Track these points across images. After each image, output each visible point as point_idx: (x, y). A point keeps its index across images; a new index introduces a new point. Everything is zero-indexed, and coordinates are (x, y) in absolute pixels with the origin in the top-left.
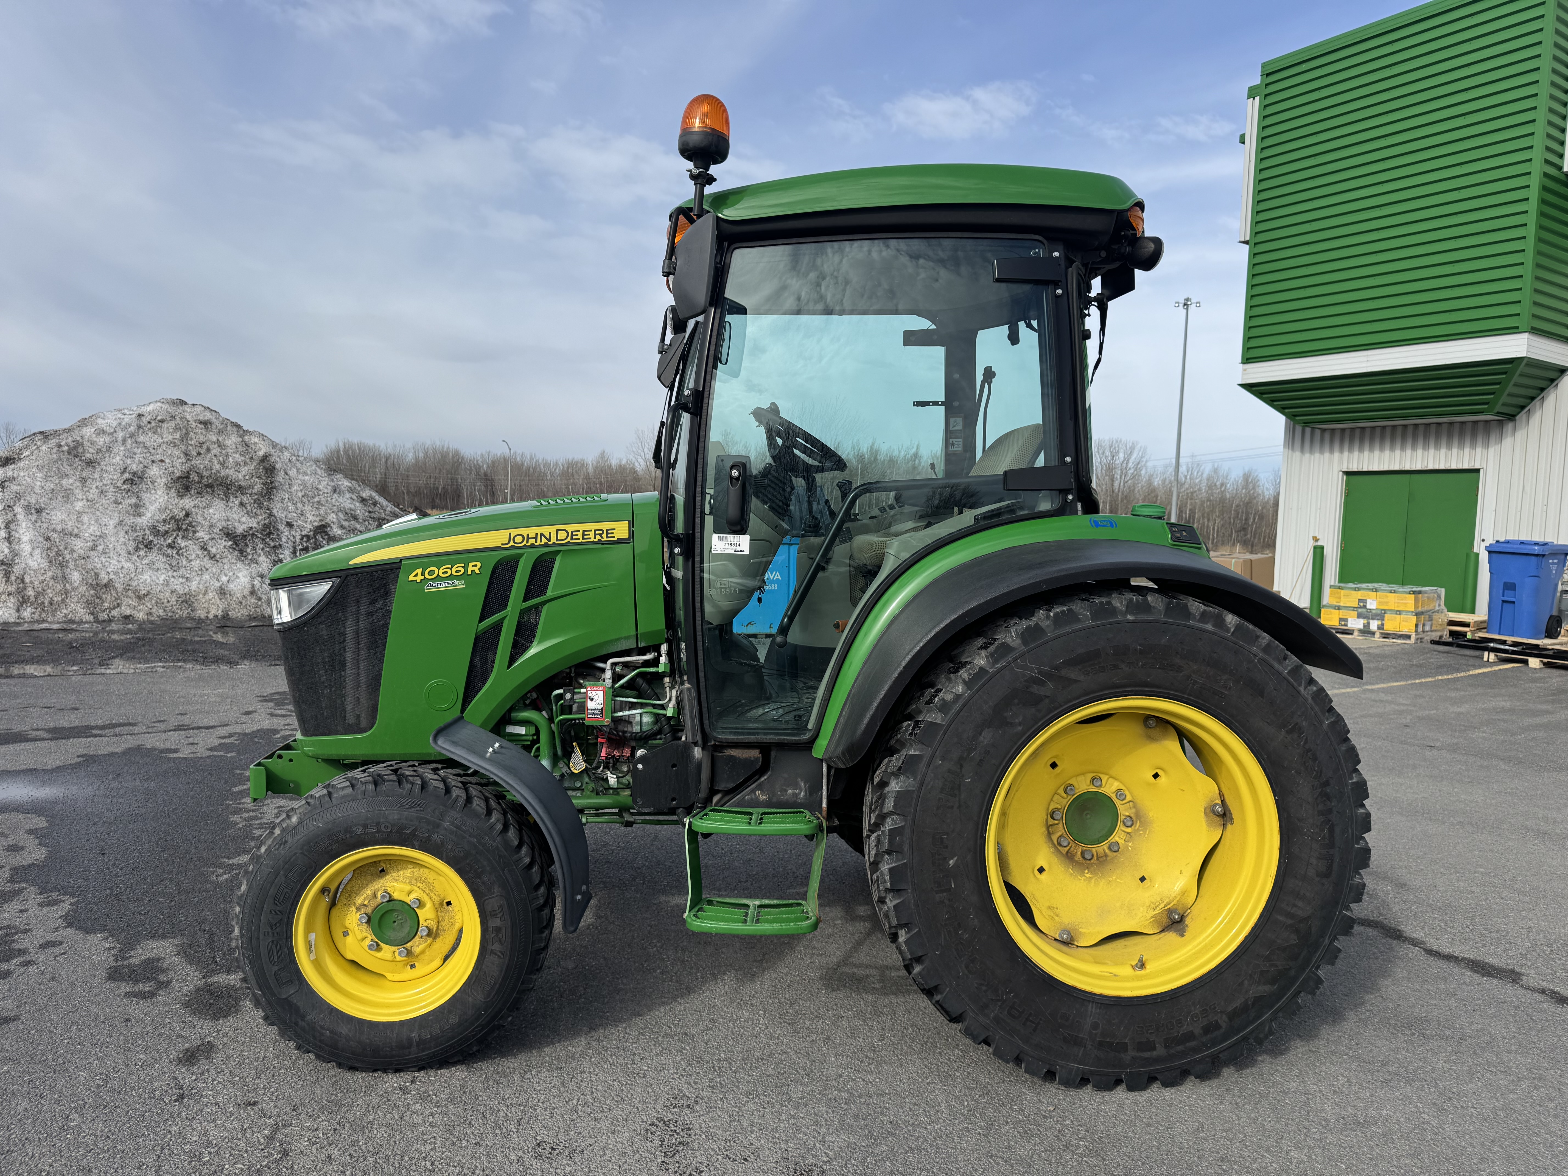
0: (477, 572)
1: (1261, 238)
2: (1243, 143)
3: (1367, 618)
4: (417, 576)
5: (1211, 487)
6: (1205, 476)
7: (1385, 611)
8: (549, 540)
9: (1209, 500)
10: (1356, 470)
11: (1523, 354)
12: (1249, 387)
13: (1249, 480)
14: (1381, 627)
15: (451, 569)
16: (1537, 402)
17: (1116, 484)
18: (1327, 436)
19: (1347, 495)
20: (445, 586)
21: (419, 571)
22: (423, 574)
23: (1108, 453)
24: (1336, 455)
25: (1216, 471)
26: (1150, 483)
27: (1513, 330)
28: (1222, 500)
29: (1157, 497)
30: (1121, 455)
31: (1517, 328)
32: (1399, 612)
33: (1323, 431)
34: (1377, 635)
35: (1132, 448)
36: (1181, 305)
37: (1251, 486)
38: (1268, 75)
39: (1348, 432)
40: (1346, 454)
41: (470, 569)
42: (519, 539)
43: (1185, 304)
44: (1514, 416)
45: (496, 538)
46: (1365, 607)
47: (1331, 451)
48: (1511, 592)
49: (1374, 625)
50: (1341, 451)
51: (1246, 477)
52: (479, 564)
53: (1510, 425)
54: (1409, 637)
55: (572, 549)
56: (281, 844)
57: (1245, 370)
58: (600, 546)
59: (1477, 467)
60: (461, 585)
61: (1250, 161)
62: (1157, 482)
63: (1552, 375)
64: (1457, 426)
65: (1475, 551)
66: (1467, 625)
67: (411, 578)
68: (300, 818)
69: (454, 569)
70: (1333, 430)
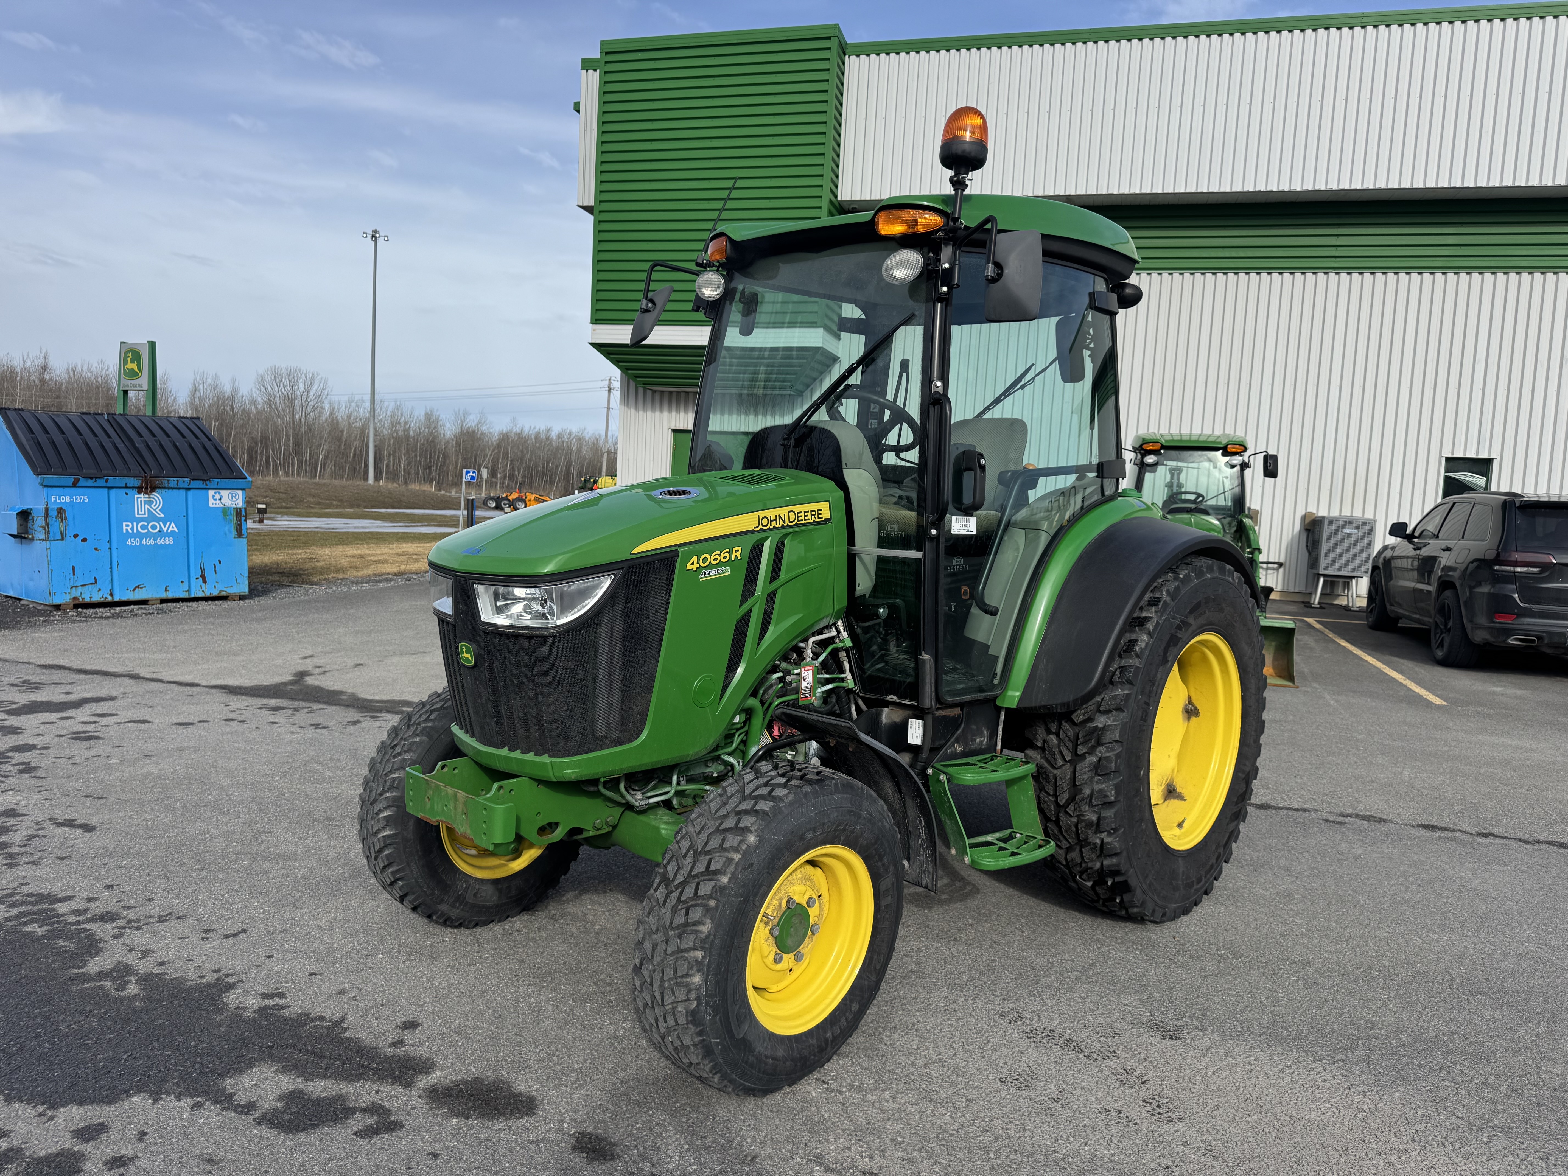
0: (739, 557)
1: (605, 207)
2: (578, 111)
4: (692, 564)
5: (394, 424)
6: (389, 413)
8: (784, 522)
9: (394, 436)
10: (682, 428)
11: (820, 345)
12: (599, 347)
13: (431, 420)
15: (719, 555)
16: (817, 382)
17: (297, 416)
18: (657, 396)
19: (675, 450)
20: (715, 573)
21: (695, 558)
22: (698, 563)
23: (286, 382)
24: (666, 414)
25: (398, 408)
26: (333, 416)
27: (812, 325)
28: (407, 438)
29: (341, 432)
30: (301, 386)
31: (816, 323)
33: (654, 392)
35: (312, 380)
36: (369, 236)
38: (607, 53)
39: (674, 395)
40: (674, 414)
41: (734, 554)
42: (765, 522)
43: (373, 236)
44: (802, 392)
45: (747, 522)
47: (661, 411)
50: (670, 411)
52: (739, 549)
53: (799, 400)
55: (796, 530)
56: (747, 868)
57: (594, 330)
58: (813, 527)
60: (727, 572)
61: (585, 130)
62: (341, 415)
67: (689, 567)
68: (758, 836)
69: (722, 555)
70: (662, 392)
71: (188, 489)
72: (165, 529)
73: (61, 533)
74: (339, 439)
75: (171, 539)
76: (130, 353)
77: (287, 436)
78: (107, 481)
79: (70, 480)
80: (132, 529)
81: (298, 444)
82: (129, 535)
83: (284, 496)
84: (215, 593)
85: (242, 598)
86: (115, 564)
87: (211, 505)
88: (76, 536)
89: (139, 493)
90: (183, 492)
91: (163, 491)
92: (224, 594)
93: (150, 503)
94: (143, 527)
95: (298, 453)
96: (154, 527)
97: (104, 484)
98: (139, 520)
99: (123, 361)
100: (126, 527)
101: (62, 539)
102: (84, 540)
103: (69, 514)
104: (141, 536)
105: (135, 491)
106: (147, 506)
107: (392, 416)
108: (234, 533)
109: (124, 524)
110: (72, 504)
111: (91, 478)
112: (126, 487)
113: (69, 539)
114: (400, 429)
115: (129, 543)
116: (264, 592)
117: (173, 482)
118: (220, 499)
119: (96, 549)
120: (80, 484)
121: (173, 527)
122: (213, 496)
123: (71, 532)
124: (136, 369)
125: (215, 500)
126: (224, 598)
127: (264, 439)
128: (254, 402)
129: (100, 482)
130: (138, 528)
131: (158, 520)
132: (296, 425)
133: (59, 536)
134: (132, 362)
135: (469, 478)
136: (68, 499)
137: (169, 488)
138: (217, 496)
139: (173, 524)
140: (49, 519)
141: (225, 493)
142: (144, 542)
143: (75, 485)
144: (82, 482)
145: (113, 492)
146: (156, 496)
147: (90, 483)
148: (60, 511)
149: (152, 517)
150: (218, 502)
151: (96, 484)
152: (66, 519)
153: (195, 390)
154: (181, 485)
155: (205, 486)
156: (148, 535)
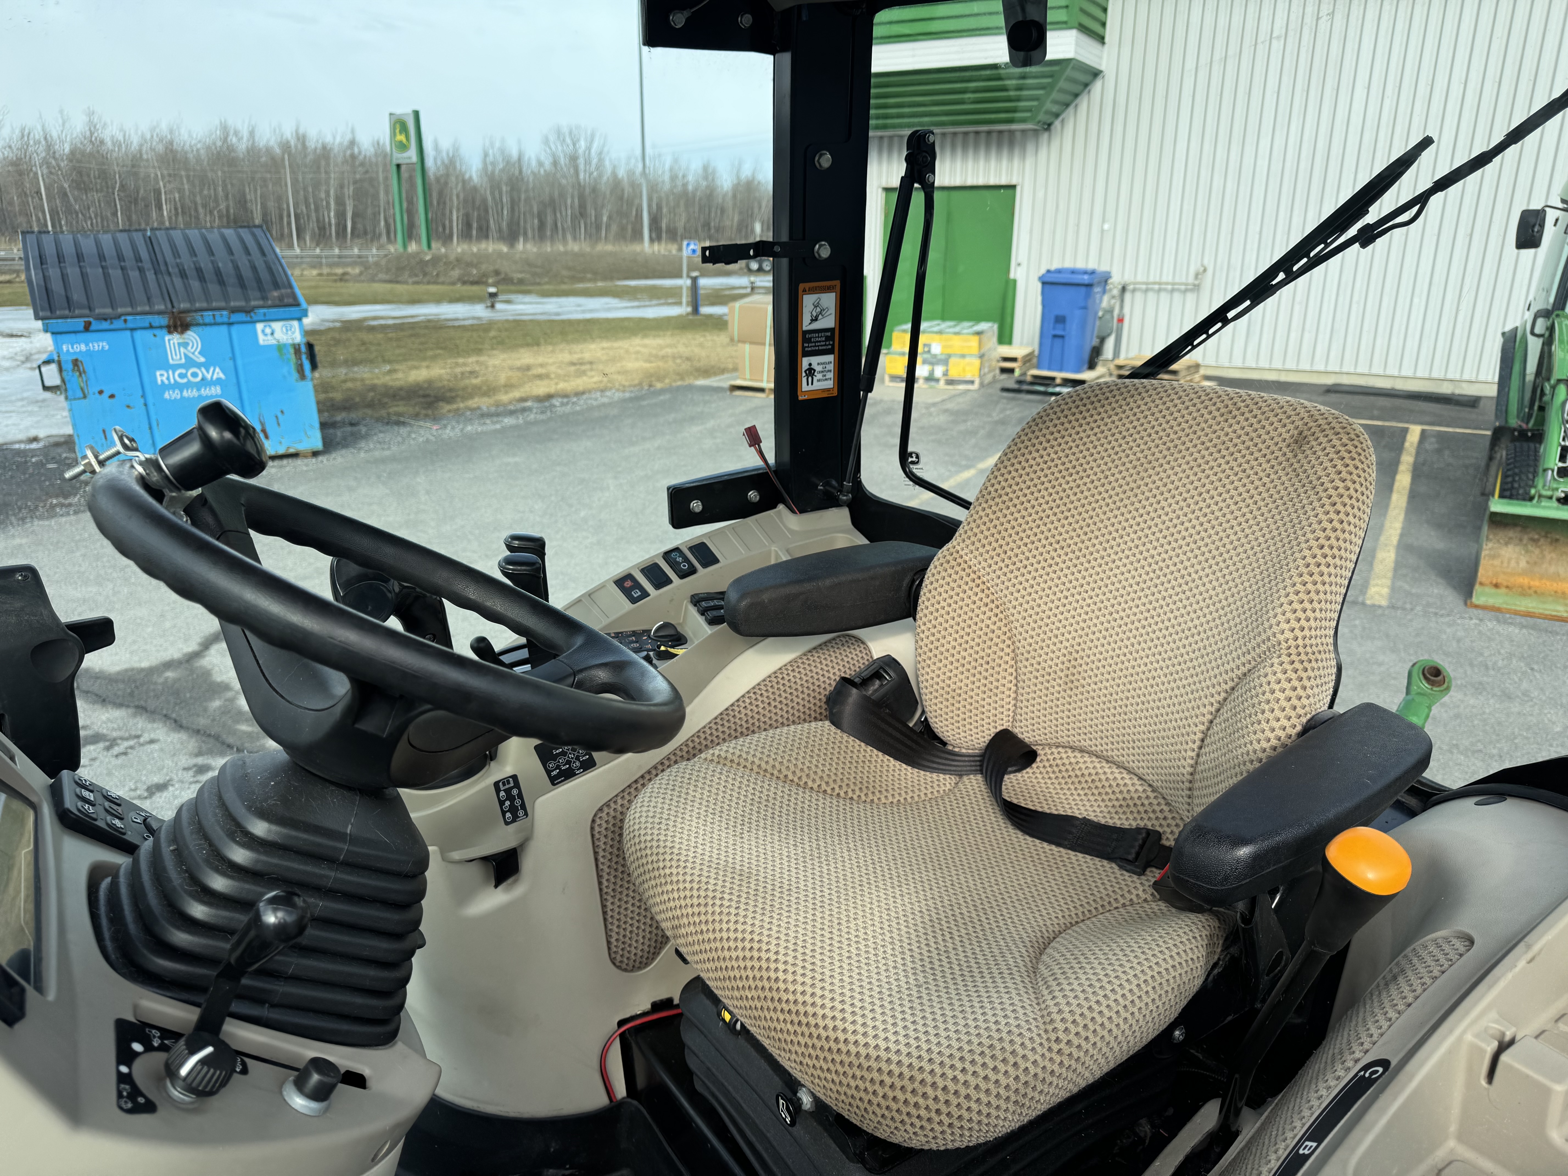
3: (932, 364)
7: (949, 356)
9: (673, 194)
11: (1070, 55)
13: (708, 172)
14: (945, 374)
16: (1071, 109)
17: (582, 176)
23: (568, 140)
24: (875, 168)
25: (676, 160)
26: (614, 174)
28: (685, 193)
29: (623, 190)
30: (583, 143)
31: (1067, 23)
32: (963, 356)
34: (942, 382)
35: (593, 136)
37: (710, 178)
40: (885, 166)
44: (1049, 125)
46: (929, 352)
48: (1060, 326)
49: (939, 371)
50: (880, 163)
51: (705, 168)
53: (1046, 135)
54: (972, 382)
59: (1013, 182)
62: (621, 173)
63: (1083, 78)
64: (995, 135)
65: (1012, 276)
66: (1014, 360)
71: (230, 324)
72: (209, 376)
73: (82, 389)
74: (621, 198)
75: (218, 389)
76: (399, 124)
77: (573, 197)
78: (125, 321)
79: (80, 323)
80: (168, 378)
81: (583, 206)
82: (165, 387)
83: (538, 270)
84: (281, 451)
85: (315, 454)
86: (154, 424)
87: (261, 342)
88: (101, 392)
89: (170, 332)
90: (224, 329)
91: (200, 329)
92: (292, 451)
93: (185, 345)
94: (182, 376)
95: (583, 214)
96: (195, 375)
97: (122, 325)
98: (175, 368)
99: (393, 134)
100: (161, 377)
101: (85, 397)
102: (112, 396)
103: (88, 365)
104: (180, 387)
105: (165, 331)
106: (182, 350)
107: (671, 170)
108: (295, 375)
109: (158, 373)
110: (89, 353)
111: (106, 320)
112: (151, 327)
113: (93, 397)
114: (679, 183)
115: (167, 396)
116: (345, 443)
117: (208, 316)
118: (272, 334)
119: (128, 407)
120: (93, 327)
121: (218, 374)
122: (263, 331)
123: (93, 389)
124: (404, 140)
125: (266, 335)
126: (295, 455)
127: (552, 202)
128: (540, 164)
129: (118, 324)
130: (174, 377)
131: (199, 365)
132: (579, 187)
133: (79, 394)
134: (401, 133)
135: (690, 251)
136: (83, 347)
137: (205, 325)
138: (268, 331)
139: (217, 370)
140: (64, 374)
141: (277, 326)
142: (185, 394)
143: (87, 328)
144: (95, 325)
145: (138, 334)
146: (191, 335)
147: (105, 325)
148: (76, 363)
149: (190, 363)
150: (269, 337)
151: (112, 327)
152: (84, 372)
153: (486, 155)
154: (218, 319)
155: (248, 319)
156: (189, 385)
